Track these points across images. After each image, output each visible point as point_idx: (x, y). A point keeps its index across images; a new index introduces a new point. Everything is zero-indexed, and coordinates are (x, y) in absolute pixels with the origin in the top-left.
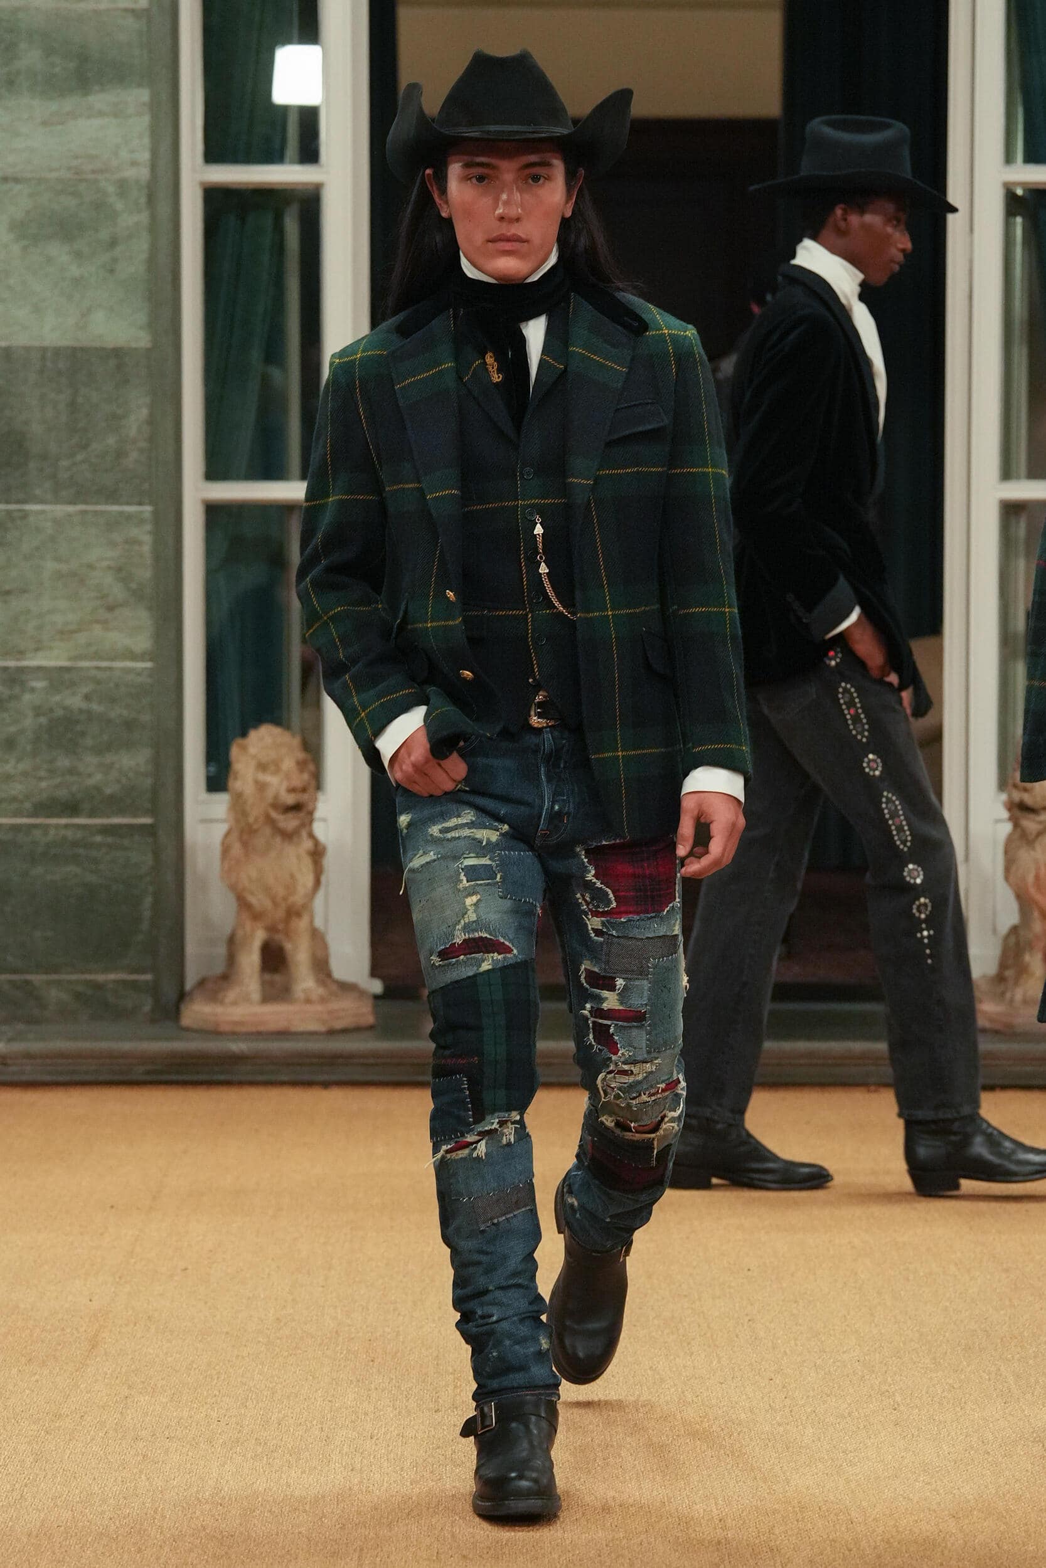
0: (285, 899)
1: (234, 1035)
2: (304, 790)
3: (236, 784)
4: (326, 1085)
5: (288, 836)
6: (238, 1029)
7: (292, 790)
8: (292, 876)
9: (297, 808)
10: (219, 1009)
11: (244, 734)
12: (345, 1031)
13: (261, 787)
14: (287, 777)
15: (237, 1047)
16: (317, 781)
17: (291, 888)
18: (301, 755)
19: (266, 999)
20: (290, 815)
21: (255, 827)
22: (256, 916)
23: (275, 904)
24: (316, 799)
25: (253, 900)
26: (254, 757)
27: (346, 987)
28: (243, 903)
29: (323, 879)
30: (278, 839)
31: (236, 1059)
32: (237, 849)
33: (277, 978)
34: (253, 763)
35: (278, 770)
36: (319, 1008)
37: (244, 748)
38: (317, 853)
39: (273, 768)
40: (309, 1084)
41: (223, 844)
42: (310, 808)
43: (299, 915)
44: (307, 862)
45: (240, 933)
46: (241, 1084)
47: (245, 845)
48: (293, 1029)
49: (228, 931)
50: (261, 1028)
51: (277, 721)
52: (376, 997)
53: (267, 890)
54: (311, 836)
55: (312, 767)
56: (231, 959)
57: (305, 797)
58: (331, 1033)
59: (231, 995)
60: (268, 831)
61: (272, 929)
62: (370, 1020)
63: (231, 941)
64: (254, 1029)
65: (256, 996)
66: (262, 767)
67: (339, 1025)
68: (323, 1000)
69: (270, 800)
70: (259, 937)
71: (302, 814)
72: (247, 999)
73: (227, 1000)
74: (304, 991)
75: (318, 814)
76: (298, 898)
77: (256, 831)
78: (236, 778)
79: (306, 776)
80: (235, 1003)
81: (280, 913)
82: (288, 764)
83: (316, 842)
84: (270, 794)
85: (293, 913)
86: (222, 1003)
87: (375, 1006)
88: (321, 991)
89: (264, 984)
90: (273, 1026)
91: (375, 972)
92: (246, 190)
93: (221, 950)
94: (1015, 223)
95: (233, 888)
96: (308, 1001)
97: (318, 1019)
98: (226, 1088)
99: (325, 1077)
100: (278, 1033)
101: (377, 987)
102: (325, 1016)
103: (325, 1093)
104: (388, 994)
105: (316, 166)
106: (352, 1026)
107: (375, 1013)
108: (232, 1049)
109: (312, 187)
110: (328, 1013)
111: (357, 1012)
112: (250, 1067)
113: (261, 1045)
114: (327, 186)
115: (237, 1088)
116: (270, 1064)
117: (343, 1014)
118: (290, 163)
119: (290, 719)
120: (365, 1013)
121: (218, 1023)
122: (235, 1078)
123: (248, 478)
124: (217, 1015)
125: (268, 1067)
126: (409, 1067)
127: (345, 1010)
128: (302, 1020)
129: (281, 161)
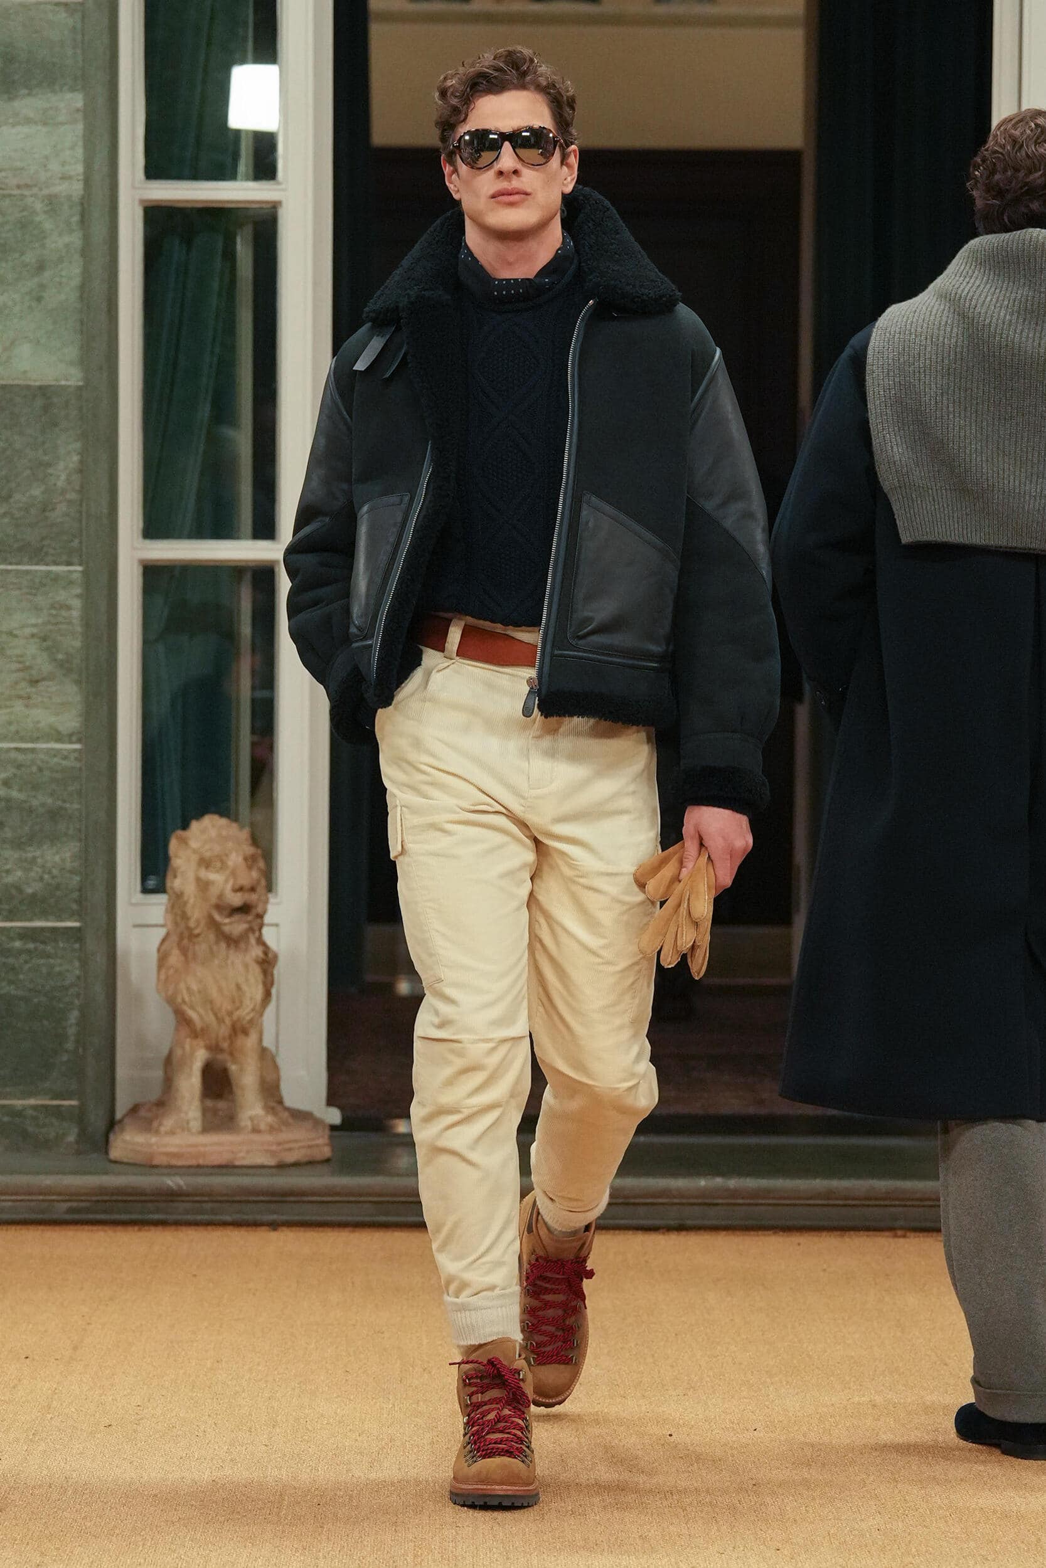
0: (230, 1014)
1: (171, 1169)
2: (253, 889)
3: (175, 883)
4: (274, 1226)
5: (232, 942)
6: (174, 1162)
8: (238, 987)
9: (244, 909)
10: (154, 1140)
11: (185, 826)
12: (296, 1165)
13: (203, 886)
14: (233, 873)
15: (173, 1182)
17: (237, 1001)
18: (250, 850)
19: (206, 1129)
20: (236, 917)
21: (196, 932)
22: (195, 1034)
23: (220, 1020)
24: (266, 902)
26: (195, 851)
27: (301, 1116)
28: (182, 1019)
29: (274, 991)
31: (173, 1195)
32: (175, 958)
33: (221, 1105)
34: (195, 858)
35: (223, 866)
36: (268, 1138)
37: (184, 841)
38: (267, 962)
39: (219, 864)
40: (255, 1224)
41: (159, 950)
42: (259, 910)
43: (245, 1032)
44: (256, 970)
45: (178, 1052)
46: (178, 1224)
47: (184, 951)
48: (237, 1163)
49: (165, 1052)
50: (201, 1162)
51: (224, 813)
52: (333, 1128)
53: (209, 1002)
54: (260, 941)
55: (261, 864)
56: (168, 1083)
57: (254, 897)
58: (281, 1166)
59: (168, 1123)
60: (212, 937)
61: (214, 1048)
62: (327, 1152)
63: (168, 1061)
64: (194, 1162)
65: (196, 1124)
66: (205, 863)
67: (290, 1158)
68: (272, 1129)
69: (214, 900)
70: (200, 1056)
71: (250, 918)
72: (185, 1128)
73: (163, 1129)
74: (251, 1119)
75: (267, 919)
76: (245, 1013)
77: (198, 935)
78: (175, 877)
79: (255, 874)
80: (172, 1133)
81: (224, 1031)
82: (235, 859)
83: (266, 949)
84: (214, 891)
85: (239, 1030)
86: (157, 1132)
87: (331, 1137)
88: (270, 1119)
89: (205, 1111)
90: (216, 1160)
91: (331, 1101)
92: (191, 209)
93: (158, 1073)
95: (171, 1001)
96: (256, 1130)
97: (267, 1151)
98: (160, 1228)
99: (274, 1217)
100: (220, 1167)
101: (334, 1116)
102: (274, 1148)
103: (273, 1235)
104: (347, 1125)
105: (272, 182)
106: (306, 1159)
107: (332, 1144)
108: (168, 1185)
109: (269, 206)
110: (279, 1144)
111: (310, 1143)
112: (188, 1206)
113: (202, 1181)
114: (284, 204)
115: (173, 1228)
116: (211, 1201)
117: (295, 1145)
118: (244, 180)
119: (237, 810)
120: (320, 1145)
121: (152, 1155)
122: (173, 1217)
123: (191, 536)
124: (151, 1145)
125: (209, 1205)
126: (368, 1206)
127: (297, 1141)
128: (248, 1152)
129: (233, 177)
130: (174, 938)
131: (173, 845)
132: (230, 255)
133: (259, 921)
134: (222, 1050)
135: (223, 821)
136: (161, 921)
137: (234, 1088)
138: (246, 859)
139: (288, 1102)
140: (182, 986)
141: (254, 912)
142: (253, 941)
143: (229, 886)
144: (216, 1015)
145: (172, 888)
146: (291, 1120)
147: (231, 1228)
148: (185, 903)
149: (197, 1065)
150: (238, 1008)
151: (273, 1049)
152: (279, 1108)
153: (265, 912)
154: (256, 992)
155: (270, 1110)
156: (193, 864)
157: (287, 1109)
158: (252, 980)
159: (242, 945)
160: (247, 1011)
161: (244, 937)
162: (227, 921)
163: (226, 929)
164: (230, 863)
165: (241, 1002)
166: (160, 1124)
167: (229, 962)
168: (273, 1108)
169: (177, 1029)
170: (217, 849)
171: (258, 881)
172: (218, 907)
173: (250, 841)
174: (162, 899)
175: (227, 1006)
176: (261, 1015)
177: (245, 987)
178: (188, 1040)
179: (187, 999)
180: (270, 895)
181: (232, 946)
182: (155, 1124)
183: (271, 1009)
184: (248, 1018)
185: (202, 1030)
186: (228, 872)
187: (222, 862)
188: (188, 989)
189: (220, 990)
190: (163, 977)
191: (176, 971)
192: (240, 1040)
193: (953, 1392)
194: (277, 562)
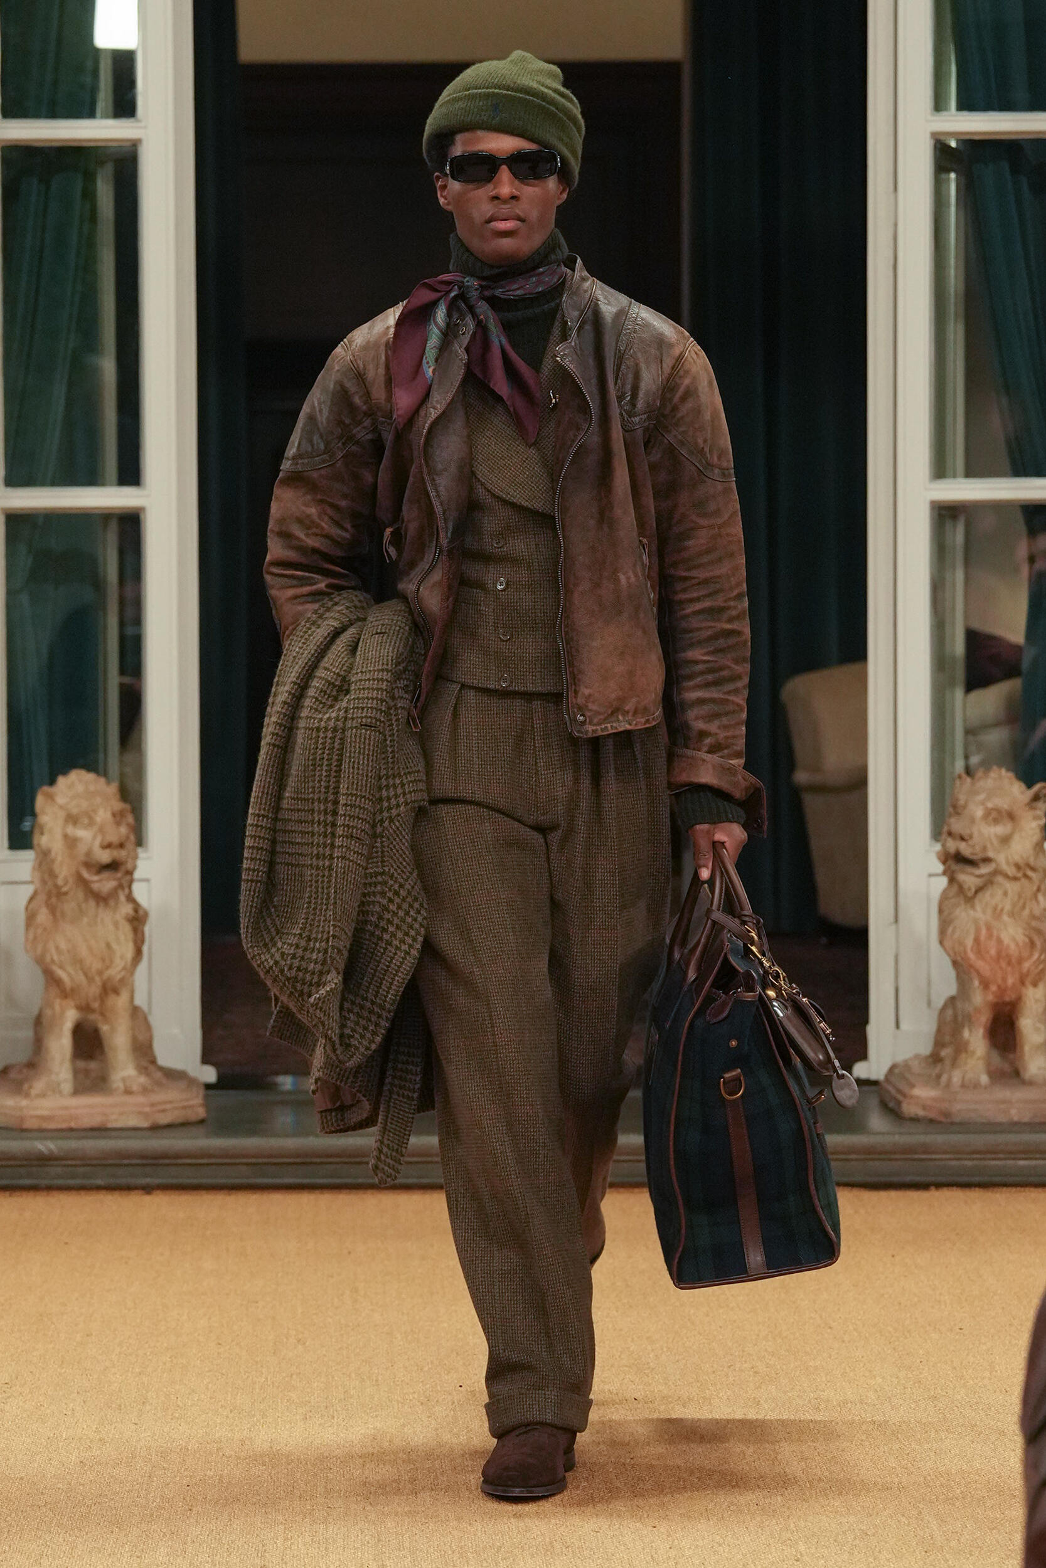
0: (100, 973)
1: (42, 1133)
2: (121, 846)
3: (43, 840)
4: (148, 1189)
5: (102, 899)
6: (45, 1125)
7: (108, 846)
8: (108, 946)
9: (113, 866)
10: (24, 1103)
11: (52, 782)
12: (169, 1126)
13: (71, 842)
14: (101, 830)
15: (44, 1146)
16: (139, 837)
17: (107, 959)
18: (118, 805)
19: (77, 1091)
20: (106, 875)
21: (65, 889)
22: (65, 994)
23: (90, 980)
24: (136, 857)
25: (61, 974)
26: (61, 807)
27: (173, 1075)
28: (51, 979)
29: (145, 949)
30: (92, 903)
31: (44, 1160)
32: (43, 916)
33: (93, 1065)
34: (62, 814)
35: (91, 823)
36: (141, 1099)
37: (51, 797)
38: (138, 919)
39: (86, 821)
40: (128, 1188)
41: (27, 909)
42: (129, 866)
43: (116, 992)
44: (126, 929)
45: (48, 1012)
46: (49, 1188)
47: (53, 910)
48: (110, 1125)
49: (36, 1012)
50: (73, 1125)
51: (92, 766)
52: (208, 1087)
53: (78, 962)
54: (131, 899)
55: (130, 819)
56: (38, 1044)
57: (123, 853)
58: (155, 1128)
59: (39, 1085)
60: (80, 895)
61: (85, 1008)
62: (201, 1113)
63: (38, 1022)
64: (64, 1126)
65: (67, 1087)
66: (72, 819)
67: (164, 1119)
68: (145, 1091)
69: (82, 858)
70: (71, 1017)
71: (119, 875)
72: (55, 1089)
73: (33, 1092)
74: (124, 1080)
75: (137, 875)
76: (115, 972)
77: (66, 893)
78: (42, 834)
79: (123, 830)
80: (43, 1095)
81: (94, 990)
82: (103, 815)
83: (137, 907)
84: (82, 849)
85: (109, 989)
86: (27, 1095)
87: (206, 1097)
88: (143, 1079)
89: (76, 1072)
90: (87, 1122)
91: (206, 1059)
92: (50, 148)
93: (28, 1033)
94: (949, 179)
95: (40, 961)
96: (128, 1092)
97: (140, 1113)
98: (31, 1193)
99: (148, 1180)
100: (92, 1129)
101: (209, 1074)
102: (147, 1109)
103: (147, 1199)
104: (223, 1084)
105: (132, 120)
106: (180, 1120)
107: (206, 1105)
108: (39, 1150)
109: (128, 144)
110: (152, 1105)
111: (186, 1104)
112: (59, 1170)
113: (73, 1144)
114: (144, 143)
115: (45, 1193)
116: (84, 1166)
117: (168, 1106)
118: (102, 118)
119: (105, 764)
120: (195, 1105)
121: (22, 1119)
122: (44, 1182)
123: (55, 483)
124: (21, 1109)
125: (82, 1170)
126: (244, 1168)
127: (171, 1102)
128: (121, 1114)
129: (91, 114)
130: (42, 897)
131: (40, 801)
132: (89, 195)
133: (128, 877)
134: (93, 1011)
135: (90, 776)
136: (29, 878)
137: (106, 1049)
138: (114, 815)
139: (161, 1061)
140: (51, 946)
141: (123, 869)
142: (122, 898)
143: (97, 842)
144: (86, 974)
145: (39, 845)
146: (164, 1081)
147: (104, 1192)
148: (53, 861)
149: (68, 1025)
150: (108, 968)
151: (145, 1007)
152: (152, 1068)
153: (135, 867)
154: (129, 951)
155: (142, 1070)
156: (60, 822)
157: (161, 1069)
158: (122, 938)
159: (112, 903)
160: (119, 968)
161: (113, 894)
162: (96, 878)
163: (95, 887)
164: (98, 819)
165: (112, 961)
166: (31, 1087)
167: (99, 920)
168: (146, 1068)
169: (46, 988)
170: (85, 805)
171: (128, 838)
172: (87, 865)
173: (118, 796)
174: (28, 855)
175: (96, 965)
176: (132, 973)
177: (114, 946)
178: (58, 1001)
179: (55, 958)
180: (140, 850)
181: (102, 904)
182: (26, 1086)
183: (142, 968)
184: (119, 977)
185: (72, 990)
186: (95, 828)
187: (91, 818)
188: (57, 948)
189: (90, 949)
190: (31, 936)
191: (45, 929)
192: (112, 1000)
193: (836, 1356)
194: (142, 509)
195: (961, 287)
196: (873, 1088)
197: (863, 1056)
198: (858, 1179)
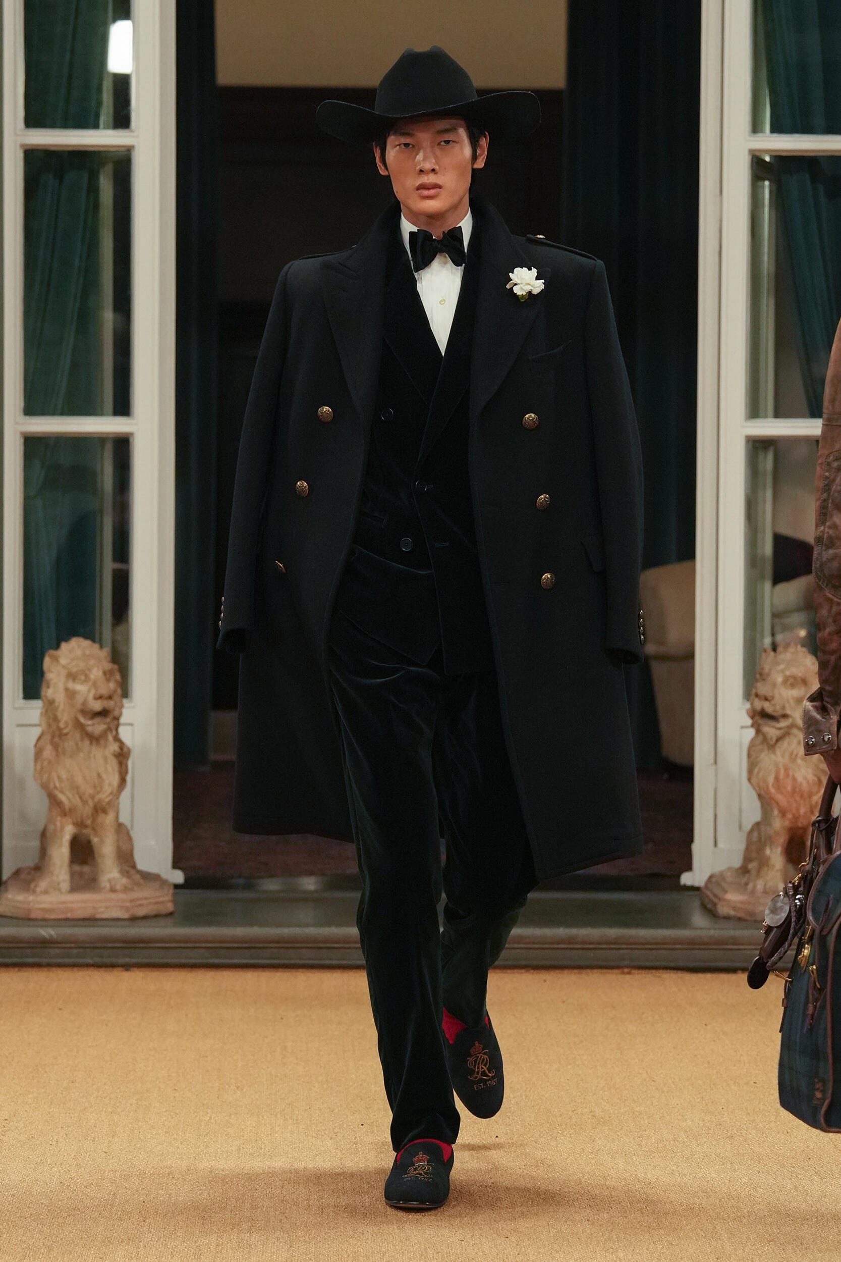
0: (92, 797)
1: (45, 922)
2: (110, 697)
3: (48, 692)
4: (127, 967)
5: (95, 739)
6: (47, 916)
7: (100, 697)
8: (99, 775)
9: (103, 713)
10: (31, 898)
11: (57, 647)
12: (145, 917)
13: (71, 694)
14: (95, 685)
15: (45, 932)
17: (98, 786)
18: (108, 666)
19: (74, 889)
20: (97, 720)
21: (65, 731)
22: (64, 814)
23: (85, 802)
24: (122, 706)
26: (64, 667)
27: (148, 877)
28: (54, 802)
30: (87, 742)
31: (45, 943)
32: (48, 752)
33: (86, 869)
34: (64, 672)
36: (122, 896)
37: (56, 659)
38: (123, 755)
39: (83, 678)
40: (113, 966)
41: (35, 746)
42: (116, 713)
43: (105, 811)
44: (113, 762)
46: (49, 966)
47: (56, 747)
48: (98, 916)
49: (42, 827)
50: (69, 915)
51: (90, 636)
52: (177, 887)
53: (75, 788)
54: (117, 739)
55: (118, 677)
56: (43, 852)
58: (134, 919)
59: (43, 884)
60: (78, 736)
61: (80, 824)
62: (170, 907)
63: (44, 835)
64: (63, 916)
65: (65, 886)
67: (141, 912)
68: (126, 889)
69: (79, 706)
70: (69, 831)
71: (108, 720)
72: (57, 888)
73: (38, 890)
74: (109, 881)
75: (122, 720)
76: (104, 796)
77: (66, 734)
78: (48, 687)
79: (112, 685)
80: (46, 892)
81: (88, 810)
82: (96, 674)
84: (79, 699)
85: (100, 809)
86: (34, 892)
87: (174, 895)
88: (125, 881)
89: (72, 875)
90: (80, 914)
91: (176, 865)
92: (64, 152)
93: (35, 844)
94: (763, 186)
95: (45, 786)
96: (113, 890)
97: (122, 907)
98: (35, 969)
99: (127, 960)
100: (84, 919)
101: (178, 877)
102: (128, 904)
103: (126, 974)
104: (189, 884)
105: (127, 130)
106: (153, 913)
107: (174, 902)
108: (42, 935)
109: (123, 149)
110: (131, 901)
111: (157, 900)
112: (58, 951)
113: (67, 931)
114: (136, 149)
115: (46, 969)
116: (76, 948)
117: (144, 902)
118: (105, 128)
119: (101, 633)
120: (165, 901)
121: (30, 910)
122: (45, 961)
123: (63, 413)
124: (29, 903)
125: (75, 951)
126: (203, 950)
127: (146, 899)
128: (107, 908)
129: (96, 126)
130: (48, 737)
131: (47, 661)
132: (93, 190)
133: (115, 722)
134: (86, 827)
135: (87, 643)
136: (37, 721)
137: (96, 856)
138: (105, 673)
139: (140, 866)
140: (54, 775)
141: (111, 716)
142: (110, 738)
143: (91, 695)
144: (81, 798)
145: (46, 697)
146: (142, 881)
147: (92, 969)
148: (56, 709)
149: (67, 838)
150: (98, 793)
151: (128, 824)
152: (132, 872)
153: (121, 714)
154: (115, 780)
155: (125, 873)
156: (63, 679)
157: (140, 872)
158: (110, 769)
159: (102, 742)
160: (107, 794)
161: (104, 734)
162: (90, 722)
163: (89, 729)
164: (92, 677)
165: (101, 788)
166: (36, 886)
167: (92, 755)
168: (128, 872)
169: (50, 810)
170: (82, 665)
171: (115, 691)
172: (83, 712)
173: (109, 659)
174: (36, 706)
175: (90, 791)
176: (118, 798)
177: (104, 776)
178: (59, 818)
179: (58, 785)
180: (125, 701)
181: (94, 742)
182: (32, 886)
184: (107, 800)
185: (70, 810)
186: (90, 683)
187: (86, 676)
188: (59, 777)
189: (84, 777)
190: (39, 767)
191: (50, 762)
192: (101, 818)
194: (132, 434)
195: (773, 269)
196: (696, 893)
197: (689, 867)
198: (681, 964)
